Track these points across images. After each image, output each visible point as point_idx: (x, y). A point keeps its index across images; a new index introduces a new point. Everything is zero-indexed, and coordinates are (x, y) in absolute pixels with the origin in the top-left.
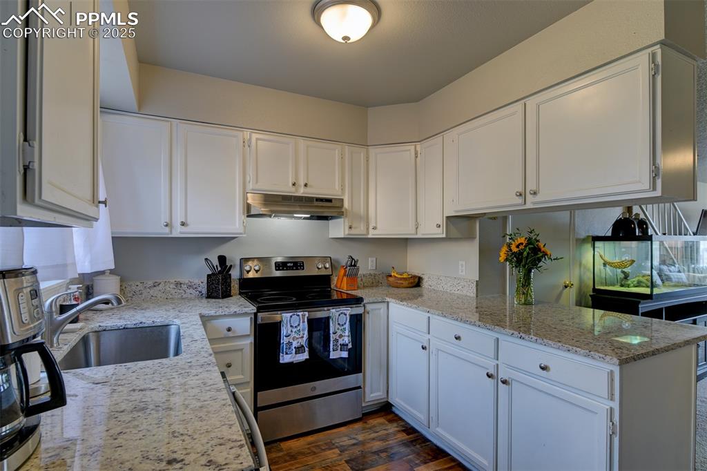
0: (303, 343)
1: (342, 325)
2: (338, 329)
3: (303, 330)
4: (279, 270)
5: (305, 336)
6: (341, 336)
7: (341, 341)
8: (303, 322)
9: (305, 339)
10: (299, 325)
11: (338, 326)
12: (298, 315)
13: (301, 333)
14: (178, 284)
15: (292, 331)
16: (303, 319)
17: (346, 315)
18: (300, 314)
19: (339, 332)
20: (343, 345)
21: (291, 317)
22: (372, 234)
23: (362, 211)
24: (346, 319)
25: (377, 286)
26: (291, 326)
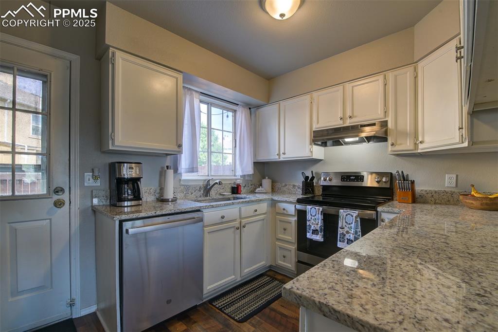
0: (318, 228)
1: (350, 224)
2: (345, 226)
3: (318, 219)
4: (344, 181)
5: (319, 224)
6: (348, 232)
7: (347, 236)
8: (318, 214)
9: (319, 226)
10: (315, 215)
11: (345, 224)
12: (315, 209)
13: (317, 221)
14: (294, 186)
15: (311, 218)
16: (319, 211)
17: (352, 216)
18: (317, 208)
19: (346, 229)
20: (349, 240)
21: (311, 208)
22: (422, 148)
23: (409, 128)
24: (353, 220)
25: (455, 204)
26: (311, 215)
